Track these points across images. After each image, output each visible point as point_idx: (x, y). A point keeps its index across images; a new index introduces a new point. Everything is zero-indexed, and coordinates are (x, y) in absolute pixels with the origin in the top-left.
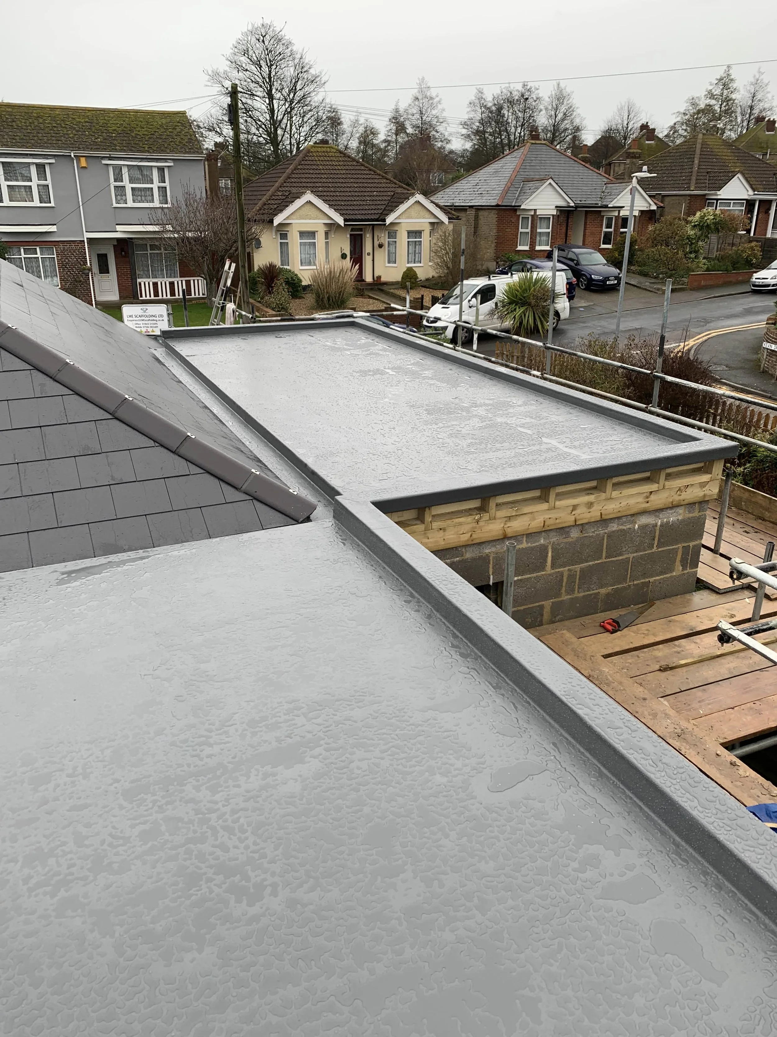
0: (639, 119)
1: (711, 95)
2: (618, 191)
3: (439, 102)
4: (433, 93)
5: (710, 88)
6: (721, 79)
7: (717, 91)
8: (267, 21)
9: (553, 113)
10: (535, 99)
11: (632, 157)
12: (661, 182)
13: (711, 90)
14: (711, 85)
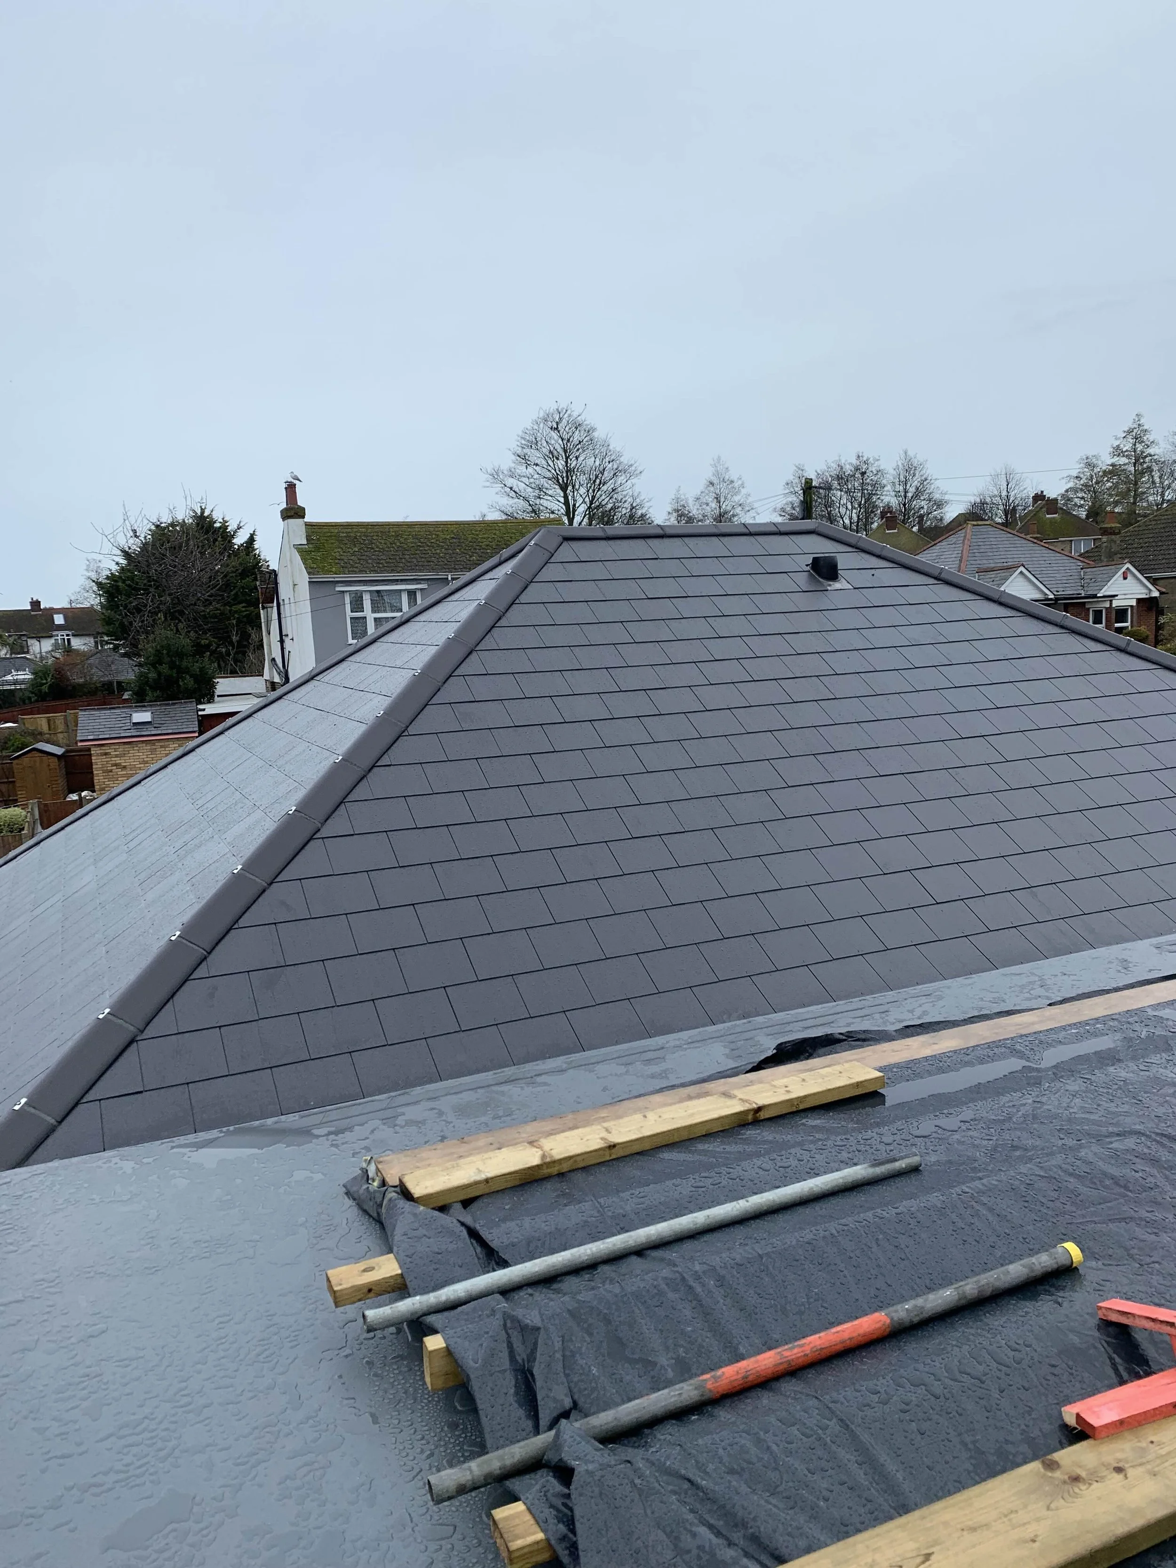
0: (1022, 488)
1: (1118, 451)
2: (1105, 576)
3: (742, 485)
4: (733, 475)
5: (1116, 443)
6: (1130, 432)
7: (1127, 446)
8: (563, 405)
9: (901, 488)
10: (875, 472)
11: (1111, 534)
12: (1146, 562)
13: (1118, 446)
14: (1116, 439)
